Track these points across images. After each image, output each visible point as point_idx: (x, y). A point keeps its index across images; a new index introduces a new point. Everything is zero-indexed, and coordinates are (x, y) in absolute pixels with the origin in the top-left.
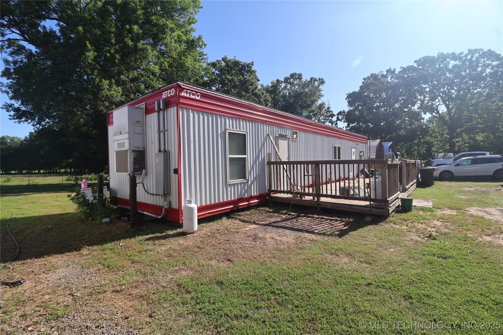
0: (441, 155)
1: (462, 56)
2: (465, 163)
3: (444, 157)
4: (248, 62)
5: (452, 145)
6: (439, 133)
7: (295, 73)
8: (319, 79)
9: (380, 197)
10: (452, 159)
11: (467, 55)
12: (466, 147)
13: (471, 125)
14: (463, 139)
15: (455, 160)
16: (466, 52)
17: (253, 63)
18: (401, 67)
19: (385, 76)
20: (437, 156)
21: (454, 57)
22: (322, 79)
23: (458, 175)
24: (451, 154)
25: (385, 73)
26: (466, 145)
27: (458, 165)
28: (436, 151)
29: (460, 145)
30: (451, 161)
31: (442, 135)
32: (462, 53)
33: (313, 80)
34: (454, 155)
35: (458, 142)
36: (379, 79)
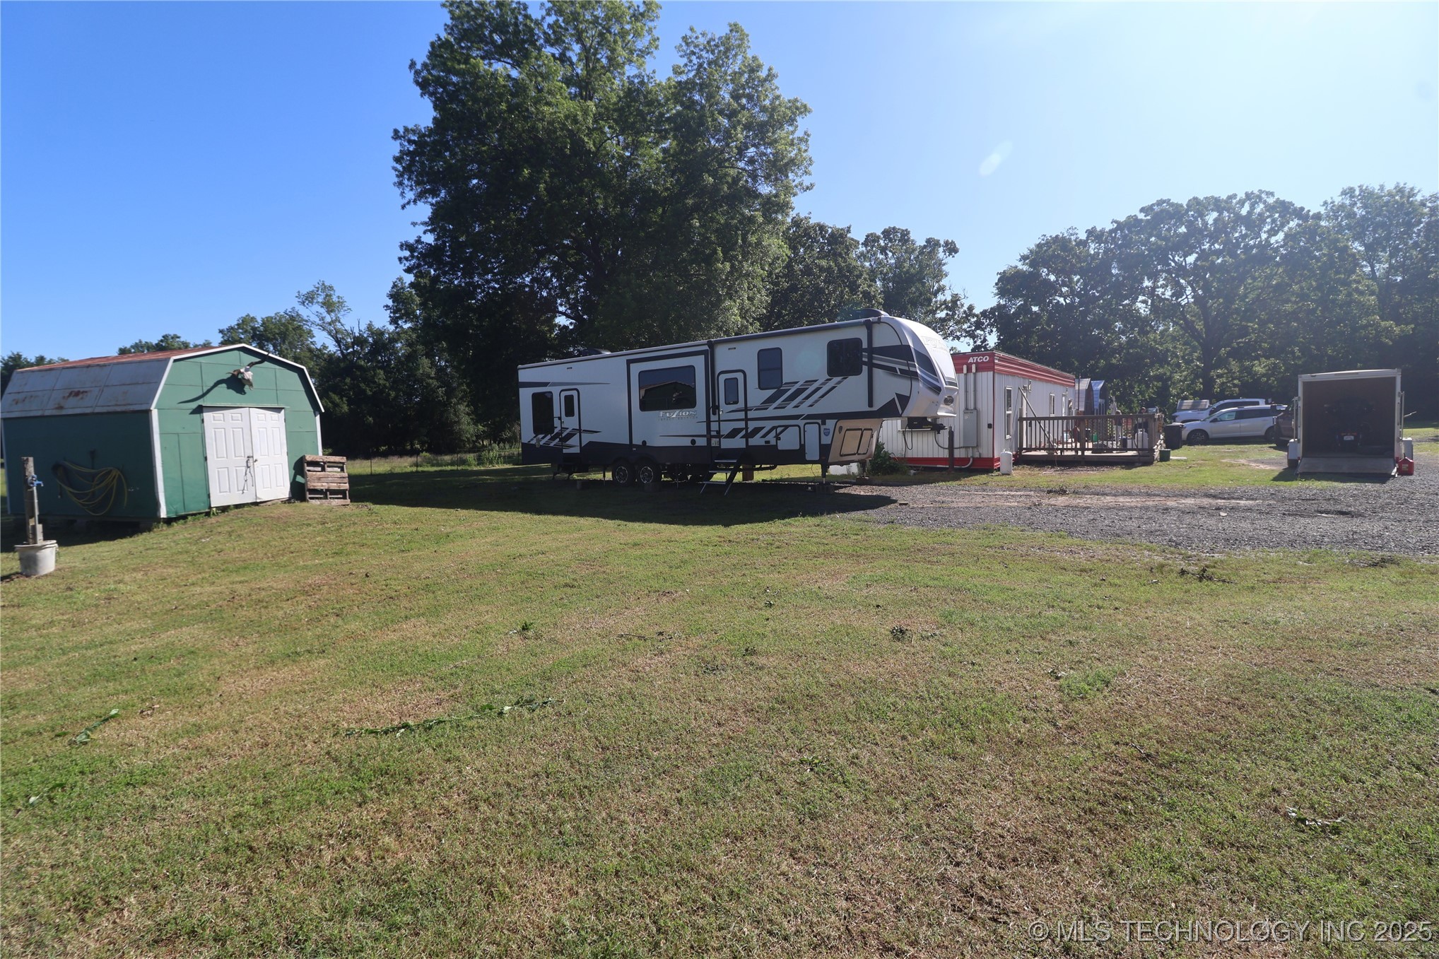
0: (1188, 402)
1: (1234, 201)
2: (1226, 417)
3: (1193, 407)
4: (841, 225)
5: (1209, 383)
6: (1183, 358)
7: (894, 228)
8: (947, 243)
9: (1146, 446)
10: (1208, 411)
11: (1242, 203)
12: (1235, 386)
13: (1245, 342)
14: (1230, 371)
15: (1212, 412)
16: (1241, 195)
17: (849, 228)
18: (1114, 221)
19: (1083, 243)
20: (1181, 405)
21: (1217, 204)
22: (953, 242)
23: (1215, 436)
24: (1206, 403)
25: (1083, 236)
26: (1236, 382)
27: (1215, 421)
28: (1178, 396)
29: (1223, 383)
30: (1205, 414)
31: (1188, 362)
32: (1234, 196)
33: (932, 244)
34: (1211, 403)
35: (1220, 376)
36: (1072, 249)
